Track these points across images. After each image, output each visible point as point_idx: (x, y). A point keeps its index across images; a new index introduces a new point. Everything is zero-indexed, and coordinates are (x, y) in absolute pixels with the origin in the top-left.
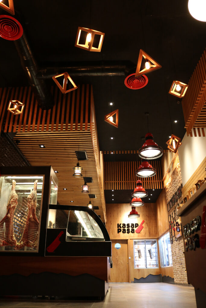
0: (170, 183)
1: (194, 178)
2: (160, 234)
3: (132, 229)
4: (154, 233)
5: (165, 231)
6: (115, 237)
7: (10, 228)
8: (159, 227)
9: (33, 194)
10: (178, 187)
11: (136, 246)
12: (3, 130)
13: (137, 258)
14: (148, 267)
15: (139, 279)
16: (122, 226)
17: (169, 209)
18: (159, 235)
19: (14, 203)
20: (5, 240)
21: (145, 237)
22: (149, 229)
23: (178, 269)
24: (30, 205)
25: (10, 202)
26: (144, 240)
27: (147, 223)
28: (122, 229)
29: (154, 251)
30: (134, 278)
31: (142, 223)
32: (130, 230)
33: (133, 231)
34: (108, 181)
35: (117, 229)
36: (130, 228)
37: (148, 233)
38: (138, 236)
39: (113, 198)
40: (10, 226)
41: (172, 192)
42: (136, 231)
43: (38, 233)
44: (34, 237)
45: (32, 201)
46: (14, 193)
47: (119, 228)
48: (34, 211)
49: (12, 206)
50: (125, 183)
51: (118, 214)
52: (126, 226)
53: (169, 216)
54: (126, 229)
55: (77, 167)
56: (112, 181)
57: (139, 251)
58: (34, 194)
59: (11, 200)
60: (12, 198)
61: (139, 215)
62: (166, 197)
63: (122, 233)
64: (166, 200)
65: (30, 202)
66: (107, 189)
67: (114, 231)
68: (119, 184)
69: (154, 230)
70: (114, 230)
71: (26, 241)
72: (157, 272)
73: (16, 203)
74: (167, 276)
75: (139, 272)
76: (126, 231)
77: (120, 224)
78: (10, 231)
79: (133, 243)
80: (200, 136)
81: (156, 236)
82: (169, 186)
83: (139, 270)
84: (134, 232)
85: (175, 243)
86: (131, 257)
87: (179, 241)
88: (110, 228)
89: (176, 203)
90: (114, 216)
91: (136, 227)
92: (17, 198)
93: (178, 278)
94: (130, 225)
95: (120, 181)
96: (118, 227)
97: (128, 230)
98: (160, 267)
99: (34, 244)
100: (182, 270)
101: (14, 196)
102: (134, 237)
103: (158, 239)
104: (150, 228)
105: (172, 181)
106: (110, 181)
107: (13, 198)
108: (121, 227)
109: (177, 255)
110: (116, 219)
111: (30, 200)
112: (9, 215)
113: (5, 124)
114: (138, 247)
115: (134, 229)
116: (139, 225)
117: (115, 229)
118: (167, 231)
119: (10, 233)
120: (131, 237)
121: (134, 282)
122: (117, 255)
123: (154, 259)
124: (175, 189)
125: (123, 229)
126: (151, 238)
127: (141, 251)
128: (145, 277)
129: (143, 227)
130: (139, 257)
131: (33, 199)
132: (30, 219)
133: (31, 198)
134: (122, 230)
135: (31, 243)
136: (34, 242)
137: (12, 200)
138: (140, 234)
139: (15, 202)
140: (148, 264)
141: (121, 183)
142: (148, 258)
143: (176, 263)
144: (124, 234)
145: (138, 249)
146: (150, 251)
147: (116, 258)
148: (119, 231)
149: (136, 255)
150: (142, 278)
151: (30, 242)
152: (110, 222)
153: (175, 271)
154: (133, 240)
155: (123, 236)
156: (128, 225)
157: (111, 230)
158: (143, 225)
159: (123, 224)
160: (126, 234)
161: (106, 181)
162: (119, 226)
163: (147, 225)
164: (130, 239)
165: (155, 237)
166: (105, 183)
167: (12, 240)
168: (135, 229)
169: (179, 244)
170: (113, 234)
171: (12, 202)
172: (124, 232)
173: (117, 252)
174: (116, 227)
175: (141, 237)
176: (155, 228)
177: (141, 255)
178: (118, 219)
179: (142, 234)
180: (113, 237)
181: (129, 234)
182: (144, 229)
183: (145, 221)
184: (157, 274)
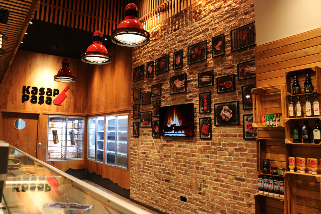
3: (47, 97)
6: (17, 108)
8: (94, 100)
13: (50, 143)
16: (30, 90)
18: (90, 111)
21: (68, 112)
22: (74, 101)
26: (65, 117)
27: (72, 91)
28: (30, 95)
31: (65, 90)
32: (45, 99)
33: (49, 101)
35: (21, 94)
36: (45, 96)
37: (73, 107)
38: (57, 110)
42: (54, 101)
47: (26, 94)
51: (25, 69)
52: (39, 92)
53: (134, 89)
54: (38, 96)
57: (55, 133)
61: (75, 78)
62: (130, 55)
63: (31, 103)
67: (16, 97)
68: (52, 10)
69: (82, 105)
70: (16, 95)
72: (80, 166)
74: (104, 177)
76: (38, 101)
77: (29, 87)
79: (48, 119)
81: (84, 113)
84: (50, 103)
86: (42, 142)
90: (18, 72)
91: (54, 96)
94: (46, 91)
96: (24, 92)
97: (41, 99)
98: (86, 159)
102: (49, 110)
103: (87, 117)
104: (77, 99)
108: (28, 93)
110: (22, 77)
114: (53, 126)
115: (51, 99)
116: (60, 92)
117: (18, 94)
120: (45, 111)
122: (19, 138)
125: (32, 96)
126: (77, 114)
127: (58, 133)
130: (55, 141)
134: (30, 98)
138: (60, 106)
142: (69, 143)
144: (34, 104)
145: (54, 129)
147: (16, 144)
148: (25, 99)
149: (51, 137)
152: (10, 81)
154: (48, 115)
155: (30, 107)
156: (42, 90)
157: (10, 95)
158: (66, 93)
159: (33, 88)
160: (37, 104)
162: (26, 89)
163: (73, 96)
164: (43, 114)
165: (82, 113)
168: (53, 98)
170: (13, 103)
172: (34, 101)
173: (18, 134)
174: (19, 91)
175: (62, 111)
176: (84, 100)
177: (57, 139)
178: (25, 77)
179: (63, 108)
180: (13, 108)
181: (42, 105)
182: (68, 100)
183: (71, 87)
184: (79, 169)
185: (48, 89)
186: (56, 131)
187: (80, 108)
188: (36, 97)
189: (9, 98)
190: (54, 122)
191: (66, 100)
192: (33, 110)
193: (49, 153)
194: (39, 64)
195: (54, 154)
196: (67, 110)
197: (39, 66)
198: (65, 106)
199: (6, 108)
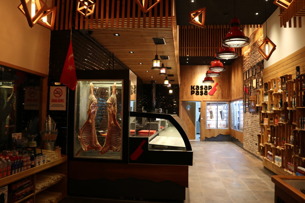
0: (249, 53)
1: (279, 66)
2: (233, 99)
3: (205, 91)
4: (226, 96)
5: (238, 97)
6: (188, 99)
7: (93, 133)
8: (233, 91)
9: (112, 99)
10: (257, 61)
11: (209, 107)
12: (73, 26)
13: (209, 118)
14: (219, 126)
15: (210, 138)
16: (195, 87)
17: (245, 79)
18: (231, 98)
19: (94, 108)
20: (89, 145)
21: (218, 99)
22: (222, 92)
23: (248, 138)
24: (110, 110)
25: (90, 107)
26: (216, 102)
27: (220, 86)
28: (195, 91)
29: (225, 111)
30: (205, 137)
31: (216, 86)
32: (204, 92)
33: (206, 93)
34: (183, 47)
35: (190, 90)
36: (204, 90)
37: (221, 96)
38: (211, 98)
39: (187, 61)
40: (92, 132)
41: (250, 63)
42: (209, 93)
43: (121, 139)
44: (117, 142)
45: (112, 106)
46: (93, 98)
47: (193, 90)
48: (115, 117)
49: (92, 111)
50: (201, 49)
51: (192, 76)
52: (200, 88)
53: (244, 85)
54: (200, 91)
55: (156, 61)
56: (188, 47)
57: (211, 112)
58: (114, 99)
59: (90, 105)
60: (91, 103)
61: (214, 81)
62: (242, 65)
63: (196, 95)
64: (242, 69)
65: (110, 107)
66: (182, 56)
67: (188, 92)
68: (195, 50)
69: (226, 93)
70: (188, 91)
71: (109, 146)
72: (227, 133)
73: (96, 108)
74: (236, 138)
75: (209, 132)
76: (200, 93)
77: (194, 86)
78: (93, 137)
79: (206, 104)
80: (295, 26)
81: (229, 99)
82: (248, 56)
83: (210, 130)
84: (207, 95)
85: (248, 113)
86: (203, 118)
87: (253, 114)
88: (183, 90)
89: (253, 76)
90: (188, 78)
91: (209, 90)
92: (97, 102)
93: (247, 146)
94: (204, 87)
95: (196, 47)
96: (192, 89)
98: (230, 128)
99: (118, 149)
100: (252, 141)
101: (93, 100)
102: (207, 99)
103: (230, 102)
104: (223, 90)
105: (251, 52)
106: (186, 47)
107: (93, 103)
108: (194, 89)
109: (249, 125)
110: (190, 81)
111: (110, 106)
112: (90, 121)
113: (75, 19)
114: (211, 108)
115: (207, 92)
116: (213, 87)
117: (188, 90)
118: (241, 99)
119: (93, 138)
120: (204, 99)
121: (205, 141)
123: (225, 119)
124: (253, 61)
125: (196, 91)
126: (224, 100)
127: (213, 112)
128: (216, 136)
129: (216, 90)
130: (211, 117)
131: (112, 104)
132: (111, 125)
133: (111, 103)
134: (195, 92)
135: (114, 148)
136: (117, 148)
137: (92, 105)
138: (213, 96)
139: (95, 106)
140: (219, 124)
141: (196, 49)
142: (220, 118)
143: (247, 132)
144: (198, 96)
145: (211, 110)
146: (221, 112)
148: (192, 93)
149: (208, 115)
150: (213, 137)
151: (113, 146)
152: (184, 84)
153: (245, 138)
154: (206, 102)
156: (202, 87)
157: (184, 91)
158: (216, 88)
159: (196, 86)
160: (199, 96)
161: (181, 47)
162: (192, 88)
163: (221, 88)
164: (203, 101)
165: (227, 99)
166: (180, 48)
167: (96, 145)
168: (208, 91)
169: (252, 117)
170: (186, 96)
171: (92, 107)
172: (197, 93)
174: (189, 89)
175: (214, 99)
176: (228, 91)
177: (213, 116)
178: (192, 81)
179: (215, 97)
180: (187, 99)
181: (202, 96)
182: (217, 92)
183: (219, 83)
184: (226, 134)
185: (205, 86)
186: (212, 111)
187: (226, 97)
188: (199, 91)
189: (184, 93)
190: (211, 105)
191: (216, 92)
192: (197, 99)
193: (209, 125)
194: (199, 72)
195: (212, 125)
196: (217, 98)
197: (199, 73)
198: (216, 96)
199: (183, 99)
